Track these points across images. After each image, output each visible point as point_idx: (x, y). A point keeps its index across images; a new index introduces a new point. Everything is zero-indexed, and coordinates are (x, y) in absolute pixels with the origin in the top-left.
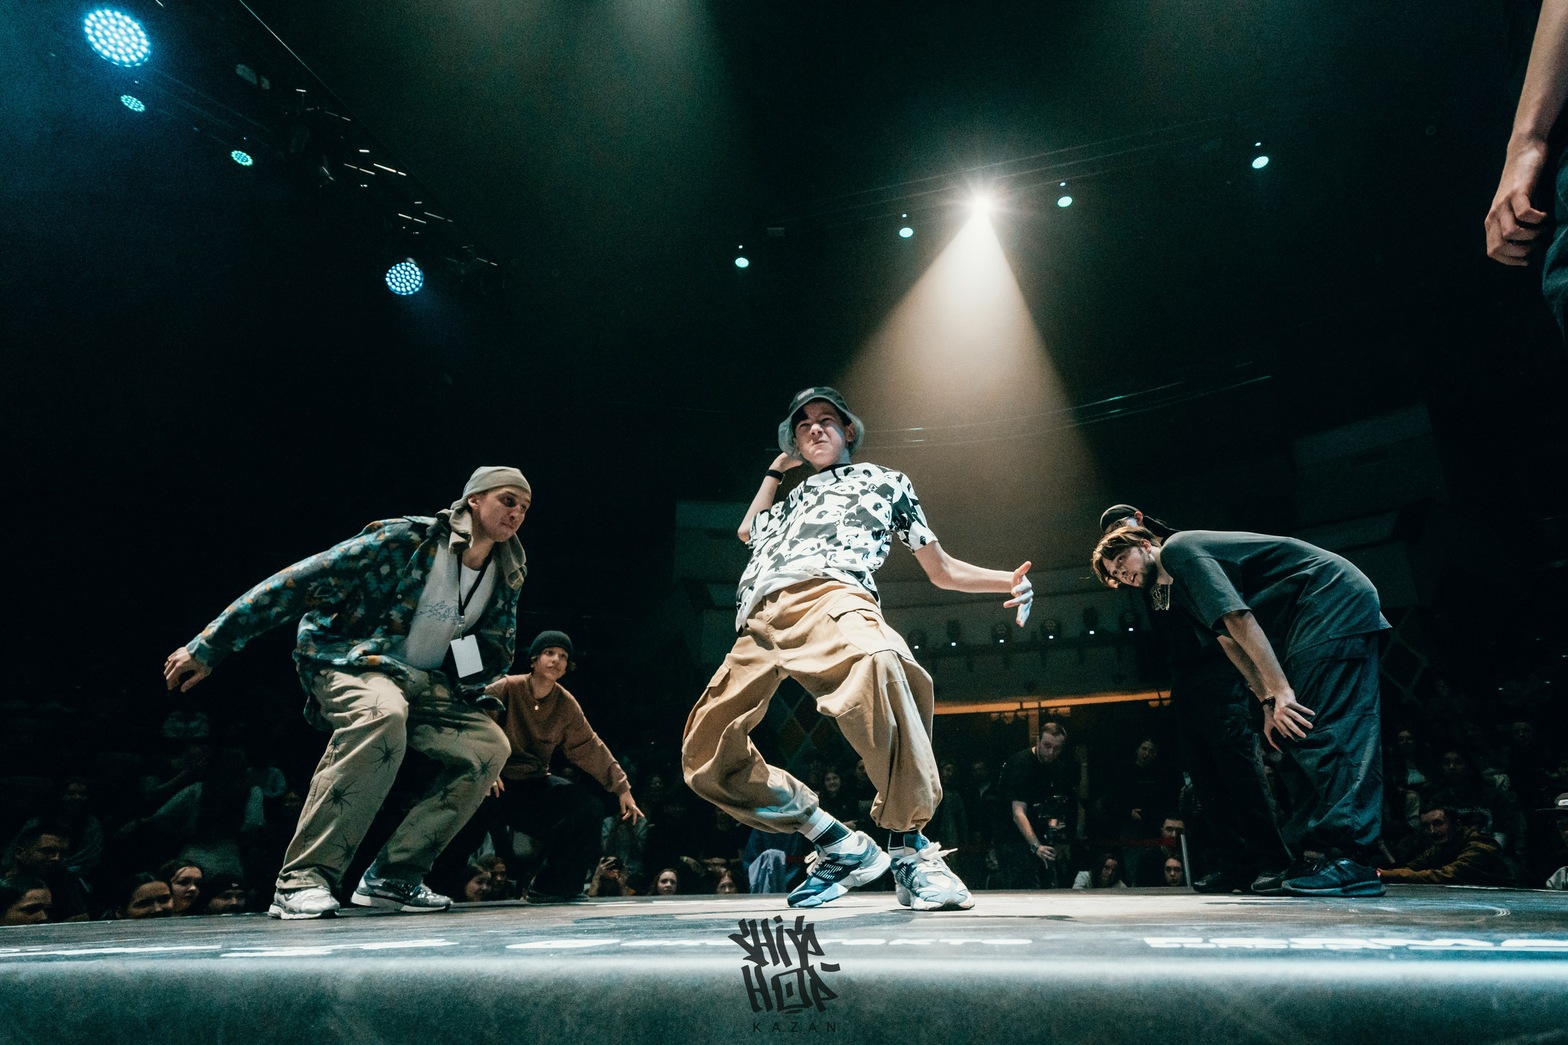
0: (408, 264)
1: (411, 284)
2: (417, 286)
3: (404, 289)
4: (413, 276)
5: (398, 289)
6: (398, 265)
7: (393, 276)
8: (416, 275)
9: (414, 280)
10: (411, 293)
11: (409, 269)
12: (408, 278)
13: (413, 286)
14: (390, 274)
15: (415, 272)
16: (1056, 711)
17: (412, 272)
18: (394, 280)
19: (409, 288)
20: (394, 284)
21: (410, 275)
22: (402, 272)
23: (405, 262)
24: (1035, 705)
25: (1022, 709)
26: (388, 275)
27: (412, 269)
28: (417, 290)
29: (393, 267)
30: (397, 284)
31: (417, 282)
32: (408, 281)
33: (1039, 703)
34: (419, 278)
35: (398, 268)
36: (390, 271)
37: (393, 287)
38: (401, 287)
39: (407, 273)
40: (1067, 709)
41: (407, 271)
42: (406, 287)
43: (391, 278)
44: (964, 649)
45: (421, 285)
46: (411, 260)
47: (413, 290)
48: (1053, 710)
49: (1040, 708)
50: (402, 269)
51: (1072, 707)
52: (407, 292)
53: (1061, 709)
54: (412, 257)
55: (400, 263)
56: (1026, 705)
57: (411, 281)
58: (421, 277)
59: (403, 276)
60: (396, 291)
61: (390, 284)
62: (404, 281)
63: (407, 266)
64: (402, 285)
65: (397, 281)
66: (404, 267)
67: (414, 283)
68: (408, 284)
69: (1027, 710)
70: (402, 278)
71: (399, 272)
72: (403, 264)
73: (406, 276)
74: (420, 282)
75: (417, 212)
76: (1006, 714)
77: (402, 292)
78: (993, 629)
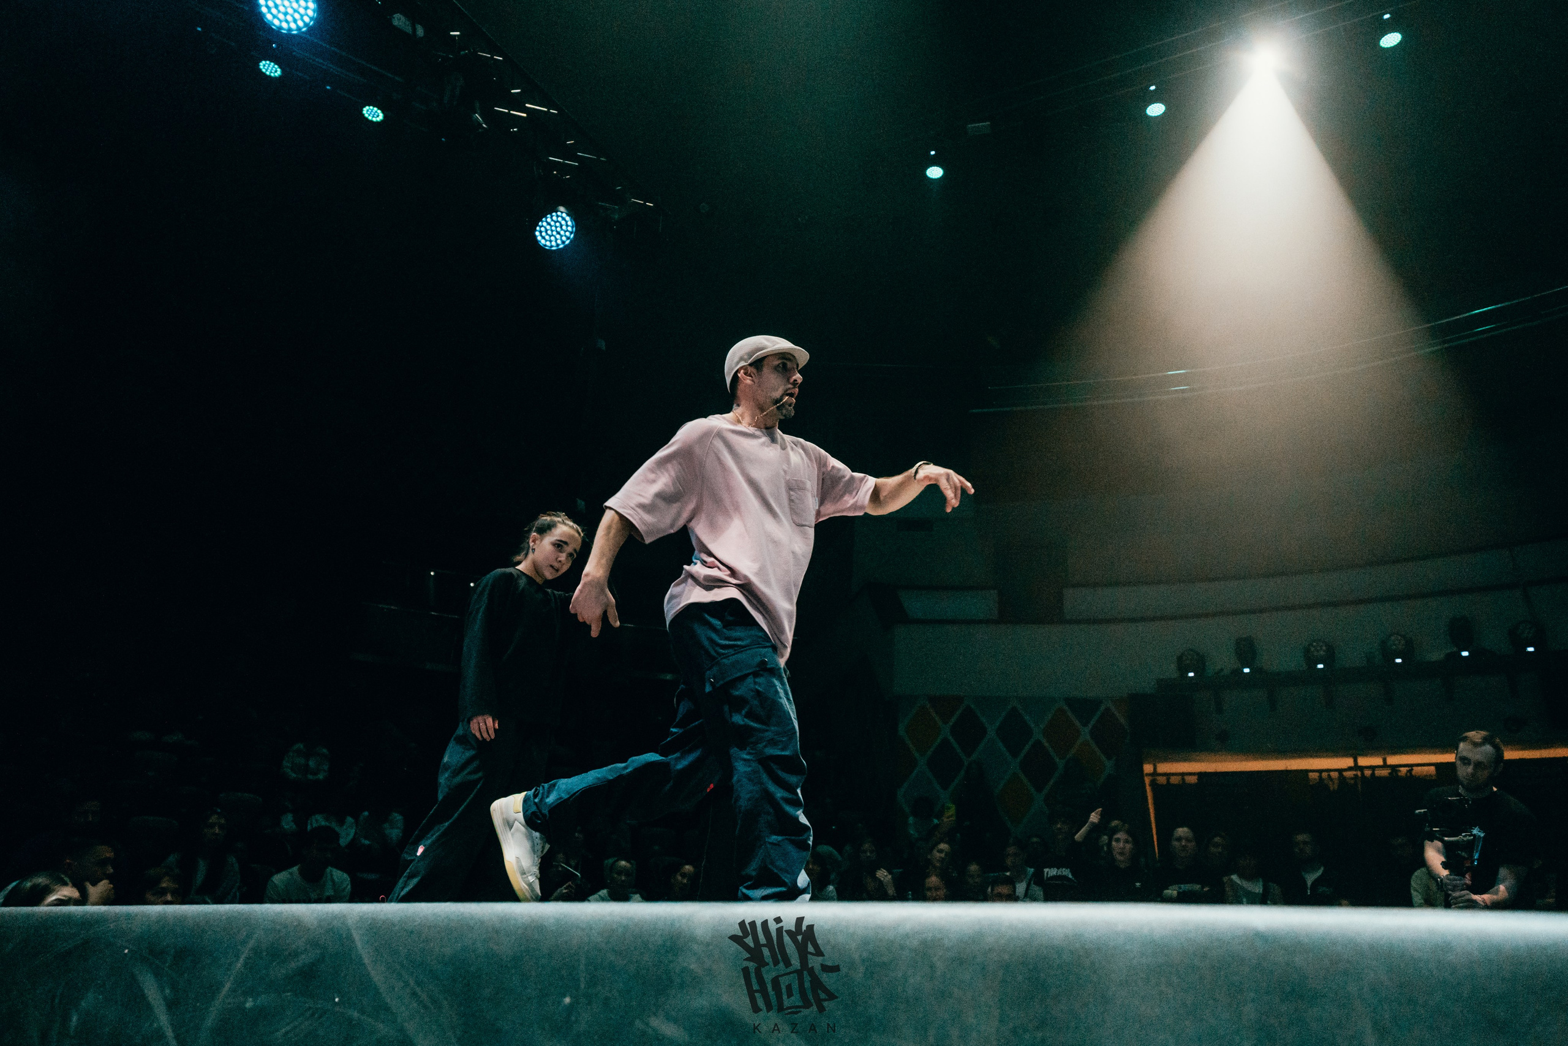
0: (559, 213)
1: (561, 236)
2: (568, 238)
3: (554, 243)
4: (564, 227)
5: (548, 243)
6: (549, 216)
7: (543, 229)
8: (567, 226)
9: (565, 232)
10: (561, 246)
11: (560, 219)
12: (559, 229)
13: (564, 238)
14: (541, 227)
15: (566, 222)
16: (1410, 771)
17: (563, 222)
18: (544, 234)
19: (559, 242)
20: (543, 238)
21: (561, 226)
22: (552, 223)
23: (556, 212)
24: (1377, 761)
25: (1356, 767)
26: (538, 228)
27: (564, 219)
28: (568, 242)
29: (544, 219)
30: (547, 237)
31: (568, 234)
32: (558, 233)
33: (1385, 760)
34: (570, 229)
35: (549, 220)
36: (540, 224)
37: (543, 242)
38: (551, 241)
39: (558, 224)
40: (1433, 768)
41: (558, 221)
42: (556, 239)
43: (541, 232)
44: (1264, 679)
45: (572, 236)
46: (562, 209)
47: (563, 242)
48: (1407, 769)
49: (1385, 766)
50: (552, 220)
51: (1438, 766)
52: (558, 245)
53: (1417, 770)
54: (562, 205)
55: (551, 214)
56: (1363, 761)
57: (562, 233)
58: (572, 227)
59: (553, 228)
60: (545, 245)
61: (539, 238)
62: (554, 233)
63: (558, 216)
64: (553, 238)
65: (547, 234)
66: (555, 218)
67: (565, 236)
68: (558, 236)
69: (1362, 768)
70: (552, 231)
71: (549, 224)
72: (554, 214)
73: (556, 227)
74: (571, 233)
75: (569, 154)
76: (1332, 774)
77: (552, 246)
78: (1307, 651)
